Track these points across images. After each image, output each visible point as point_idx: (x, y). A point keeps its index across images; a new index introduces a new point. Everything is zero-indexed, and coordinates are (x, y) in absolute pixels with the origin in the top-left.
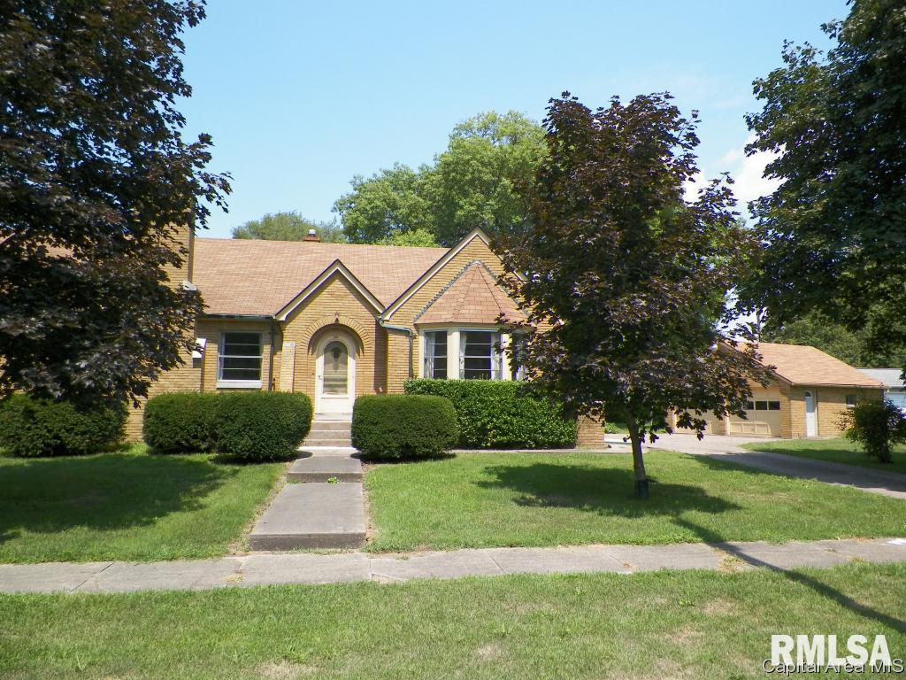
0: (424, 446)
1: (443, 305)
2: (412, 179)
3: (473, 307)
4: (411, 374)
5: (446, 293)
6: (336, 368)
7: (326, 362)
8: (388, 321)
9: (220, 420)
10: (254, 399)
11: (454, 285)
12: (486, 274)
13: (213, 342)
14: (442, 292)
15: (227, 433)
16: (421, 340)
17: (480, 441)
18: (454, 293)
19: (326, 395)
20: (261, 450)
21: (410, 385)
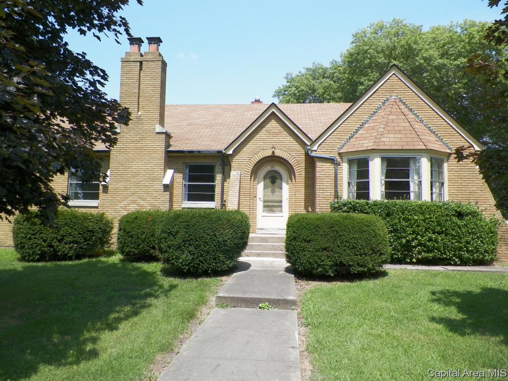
0: (358, 264)
1: (364, 136)
2: (325, 70)
3: (393, 136)
4: (337, 196)
5: (366, 125)
6: (273, 192)
7: (265, 187)
8: (316, 151)
9: (164, 235)
10: (193, 217)
11: (373, 118)
12: (402, 107)
13: (179, 172)
14: (363, 125)
15: (170, 248)
16: (345, 166)
17: (405, 256)
18: (374, 124)
19: (265, 214)
20: (199, 265)
21: (336, 205)
